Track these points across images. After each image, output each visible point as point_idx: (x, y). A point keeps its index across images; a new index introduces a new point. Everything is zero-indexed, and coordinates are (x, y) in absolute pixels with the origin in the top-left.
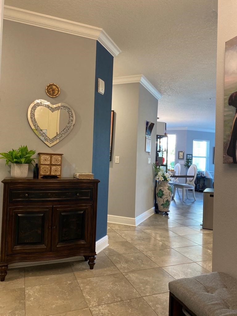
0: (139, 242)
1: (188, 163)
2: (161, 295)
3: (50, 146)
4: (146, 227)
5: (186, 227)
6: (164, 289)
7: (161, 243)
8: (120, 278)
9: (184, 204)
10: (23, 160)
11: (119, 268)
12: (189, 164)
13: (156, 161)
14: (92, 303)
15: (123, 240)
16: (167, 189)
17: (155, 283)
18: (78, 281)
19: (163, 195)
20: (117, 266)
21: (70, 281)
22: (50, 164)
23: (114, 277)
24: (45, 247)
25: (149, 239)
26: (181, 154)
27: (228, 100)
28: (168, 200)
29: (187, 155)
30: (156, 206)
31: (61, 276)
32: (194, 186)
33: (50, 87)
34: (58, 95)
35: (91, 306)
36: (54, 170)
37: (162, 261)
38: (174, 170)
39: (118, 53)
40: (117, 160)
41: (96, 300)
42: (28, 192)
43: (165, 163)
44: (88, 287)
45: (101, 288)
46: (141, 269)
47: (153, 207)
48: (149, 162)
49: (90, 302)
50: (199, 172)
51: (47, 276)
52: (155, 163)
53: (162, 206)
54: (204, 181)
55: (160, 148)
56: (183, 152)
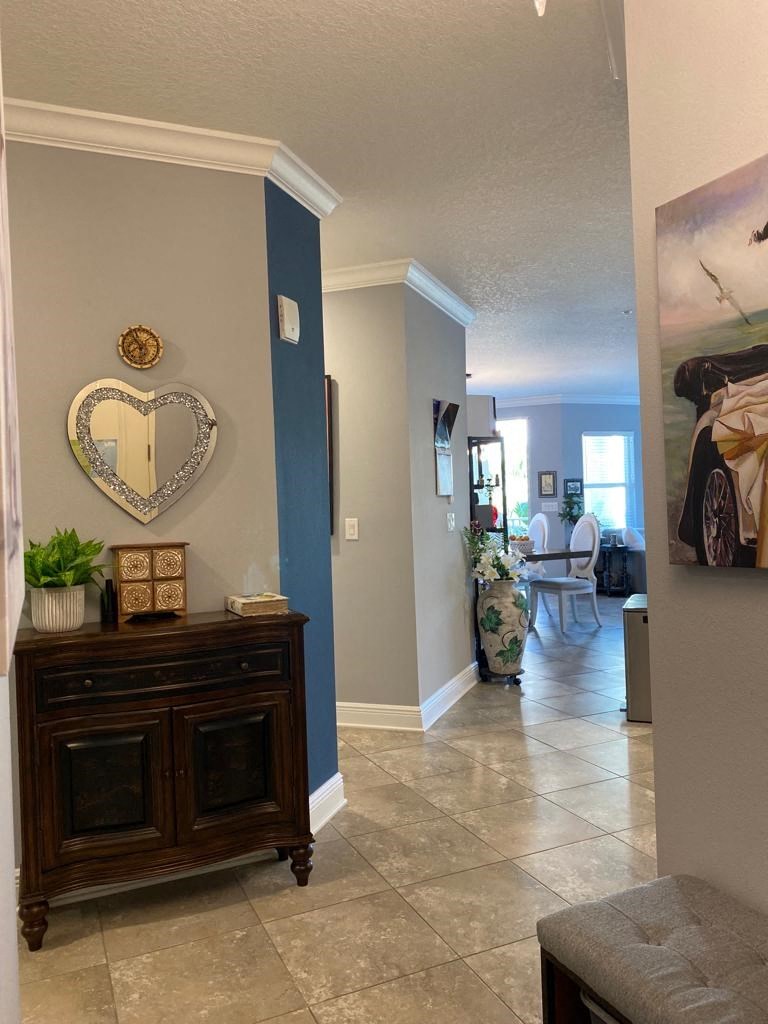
0: (439, 782)
1: (572, 508)
2: (516, 947)
3: (145, 519)
4: (456, 732)
5: (575, 722)
6: (525, 927)
7: (504, 780)
8: (389, 904)
9: (565, 640)
10: (68, 576)
11: (384, 874)
12: (575, 512)
13: (472, 520)
14: (316, 992)
15: (390, 781)
16: (512, 606)
17: (496, 911)
18: (267, 926)
19: (499, 623)
20: (379, 869)
21: (242, 930)
22: (150, 578)
23: (374, 905)
24: (158, 834)
25: (467, 770)
26: (547, 480)
27: (673, 381)
28: (516, 638)
29: (567, 481)
30: (481, 657)
31: (213, 916)
32: (592, 582)
33: (130, 339)
34: (157, 360)
35: (313, 1001)
36: (163, 596)
37: (513, 840)
38: (527, 539)
39: (333, 207)
40: (352, 532)
41: (328, 982)
42: (90, 674)
43: (498, 524)
44: (297, 943)
45: (338, 943)
46: (453, 870)
47: (473, 662)
48: (452, 526)
49: (309, 989)
50: (607, 534)
51: (171, 922)
52: (469, 528)
53: (499, 659)
54: (625, 560)
55: (481, 475)
56: (554, 474)
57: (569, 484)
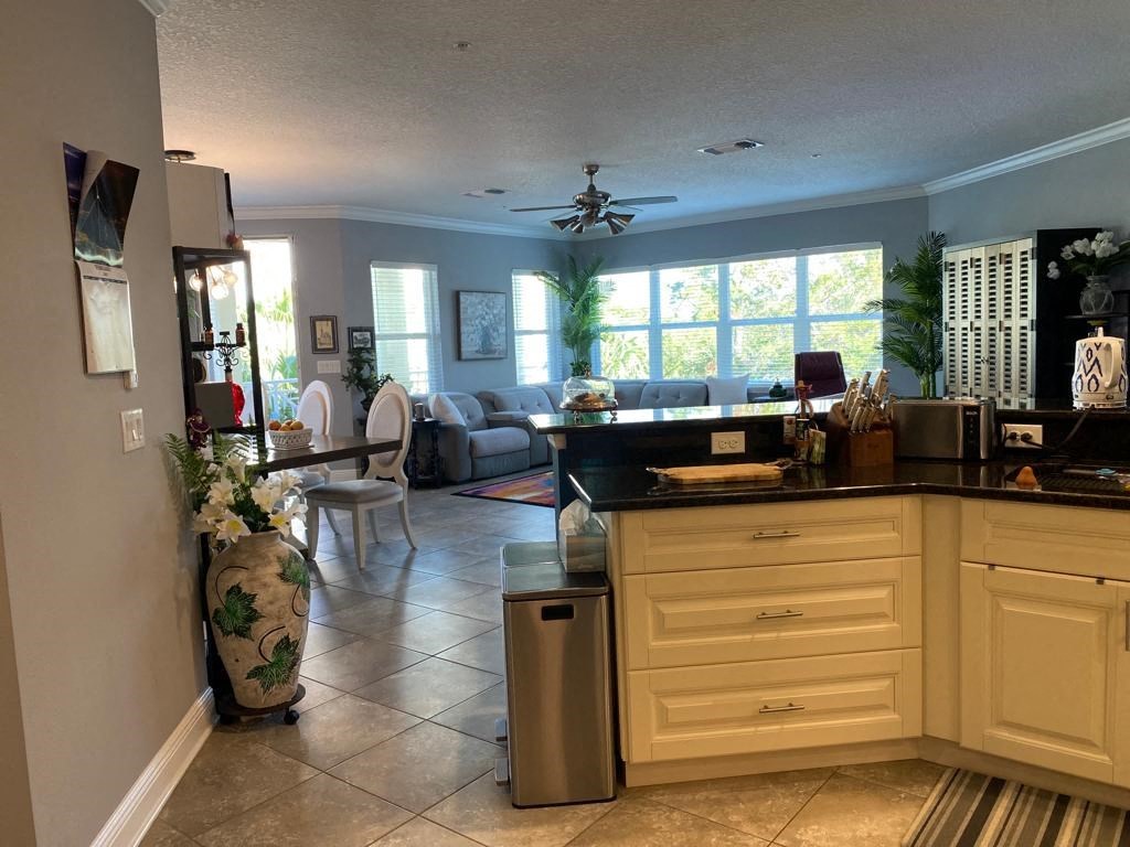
1: (360, 369)
12: (365, 373)
16: (277, 581)
19: (253, 616)
26: (324, 328)
28: (287, 638)
29: (351, 330)
32: (403, 485)
43: (246, 417)
48: (136, 438)
52: (181, 433)
53: (255, 682)
54: (435, 439)
55: (208, 325)
56: (334, 320)
57: (355, 334)
